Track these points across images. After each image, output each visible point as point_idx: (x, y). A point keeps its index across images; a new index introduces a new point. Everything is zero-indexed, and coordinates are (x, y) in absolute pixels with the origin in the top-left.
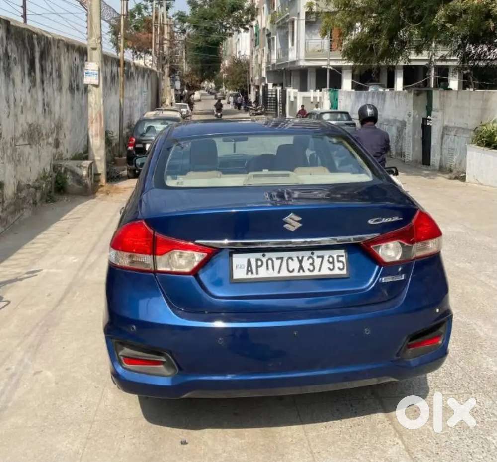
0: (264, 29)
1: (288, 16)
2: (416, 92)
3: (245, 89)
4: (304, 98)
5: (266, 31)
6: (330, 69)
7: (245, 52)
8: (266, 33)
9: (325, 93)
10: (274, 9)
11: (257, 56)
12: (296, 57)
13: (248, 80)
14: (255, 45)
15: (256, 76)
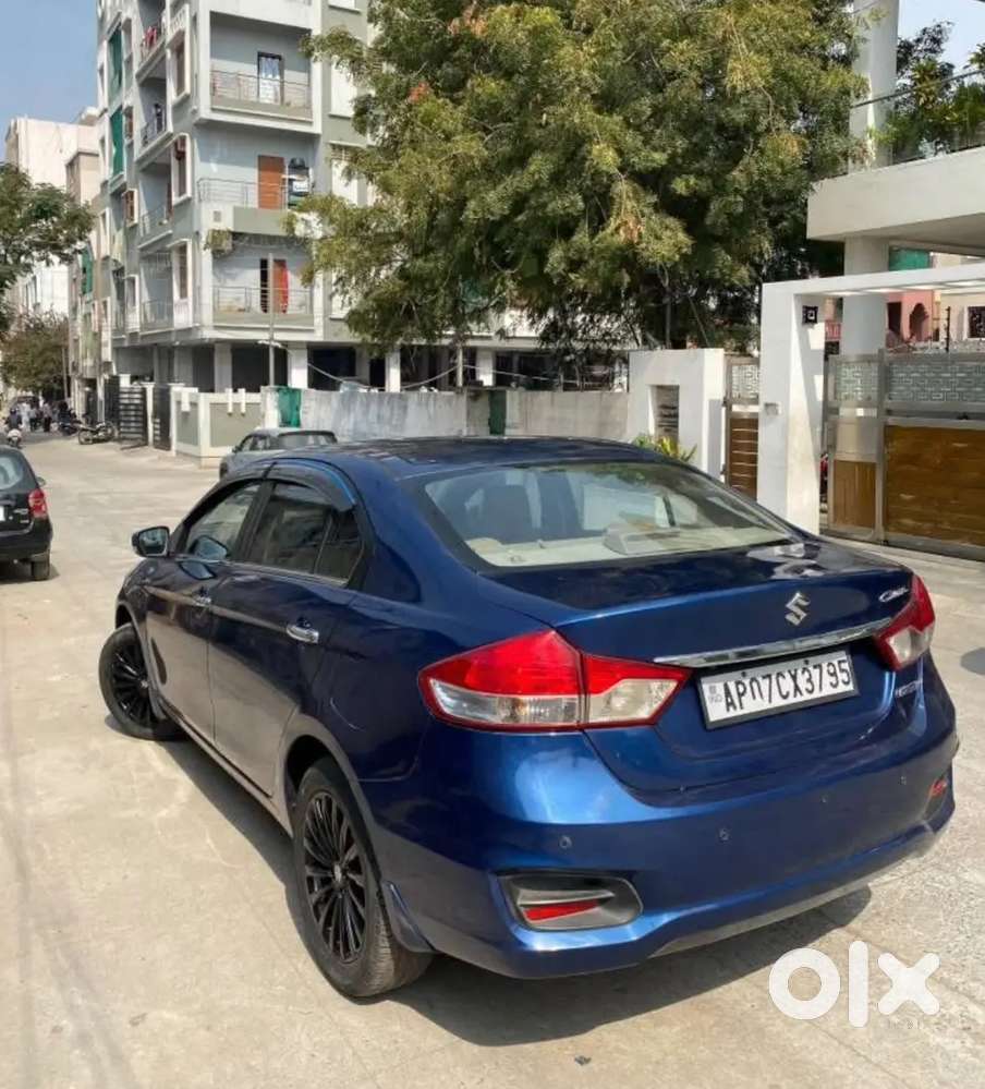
0: (106, 258)
1: (169, 236)
2: (472, 394)
3: (56, 386)
4: (213, 405)
5: (111, 263)
6: (276, 349)
7: (52, 305)
8: (113, 267)
9: (269, 395)
10: (132, 220)
11: (87, 316)
12: (194, 322)
13: (64, 366)
14: (81, 292)
15: (85, 357)
